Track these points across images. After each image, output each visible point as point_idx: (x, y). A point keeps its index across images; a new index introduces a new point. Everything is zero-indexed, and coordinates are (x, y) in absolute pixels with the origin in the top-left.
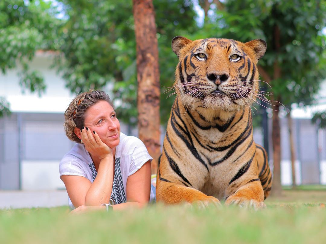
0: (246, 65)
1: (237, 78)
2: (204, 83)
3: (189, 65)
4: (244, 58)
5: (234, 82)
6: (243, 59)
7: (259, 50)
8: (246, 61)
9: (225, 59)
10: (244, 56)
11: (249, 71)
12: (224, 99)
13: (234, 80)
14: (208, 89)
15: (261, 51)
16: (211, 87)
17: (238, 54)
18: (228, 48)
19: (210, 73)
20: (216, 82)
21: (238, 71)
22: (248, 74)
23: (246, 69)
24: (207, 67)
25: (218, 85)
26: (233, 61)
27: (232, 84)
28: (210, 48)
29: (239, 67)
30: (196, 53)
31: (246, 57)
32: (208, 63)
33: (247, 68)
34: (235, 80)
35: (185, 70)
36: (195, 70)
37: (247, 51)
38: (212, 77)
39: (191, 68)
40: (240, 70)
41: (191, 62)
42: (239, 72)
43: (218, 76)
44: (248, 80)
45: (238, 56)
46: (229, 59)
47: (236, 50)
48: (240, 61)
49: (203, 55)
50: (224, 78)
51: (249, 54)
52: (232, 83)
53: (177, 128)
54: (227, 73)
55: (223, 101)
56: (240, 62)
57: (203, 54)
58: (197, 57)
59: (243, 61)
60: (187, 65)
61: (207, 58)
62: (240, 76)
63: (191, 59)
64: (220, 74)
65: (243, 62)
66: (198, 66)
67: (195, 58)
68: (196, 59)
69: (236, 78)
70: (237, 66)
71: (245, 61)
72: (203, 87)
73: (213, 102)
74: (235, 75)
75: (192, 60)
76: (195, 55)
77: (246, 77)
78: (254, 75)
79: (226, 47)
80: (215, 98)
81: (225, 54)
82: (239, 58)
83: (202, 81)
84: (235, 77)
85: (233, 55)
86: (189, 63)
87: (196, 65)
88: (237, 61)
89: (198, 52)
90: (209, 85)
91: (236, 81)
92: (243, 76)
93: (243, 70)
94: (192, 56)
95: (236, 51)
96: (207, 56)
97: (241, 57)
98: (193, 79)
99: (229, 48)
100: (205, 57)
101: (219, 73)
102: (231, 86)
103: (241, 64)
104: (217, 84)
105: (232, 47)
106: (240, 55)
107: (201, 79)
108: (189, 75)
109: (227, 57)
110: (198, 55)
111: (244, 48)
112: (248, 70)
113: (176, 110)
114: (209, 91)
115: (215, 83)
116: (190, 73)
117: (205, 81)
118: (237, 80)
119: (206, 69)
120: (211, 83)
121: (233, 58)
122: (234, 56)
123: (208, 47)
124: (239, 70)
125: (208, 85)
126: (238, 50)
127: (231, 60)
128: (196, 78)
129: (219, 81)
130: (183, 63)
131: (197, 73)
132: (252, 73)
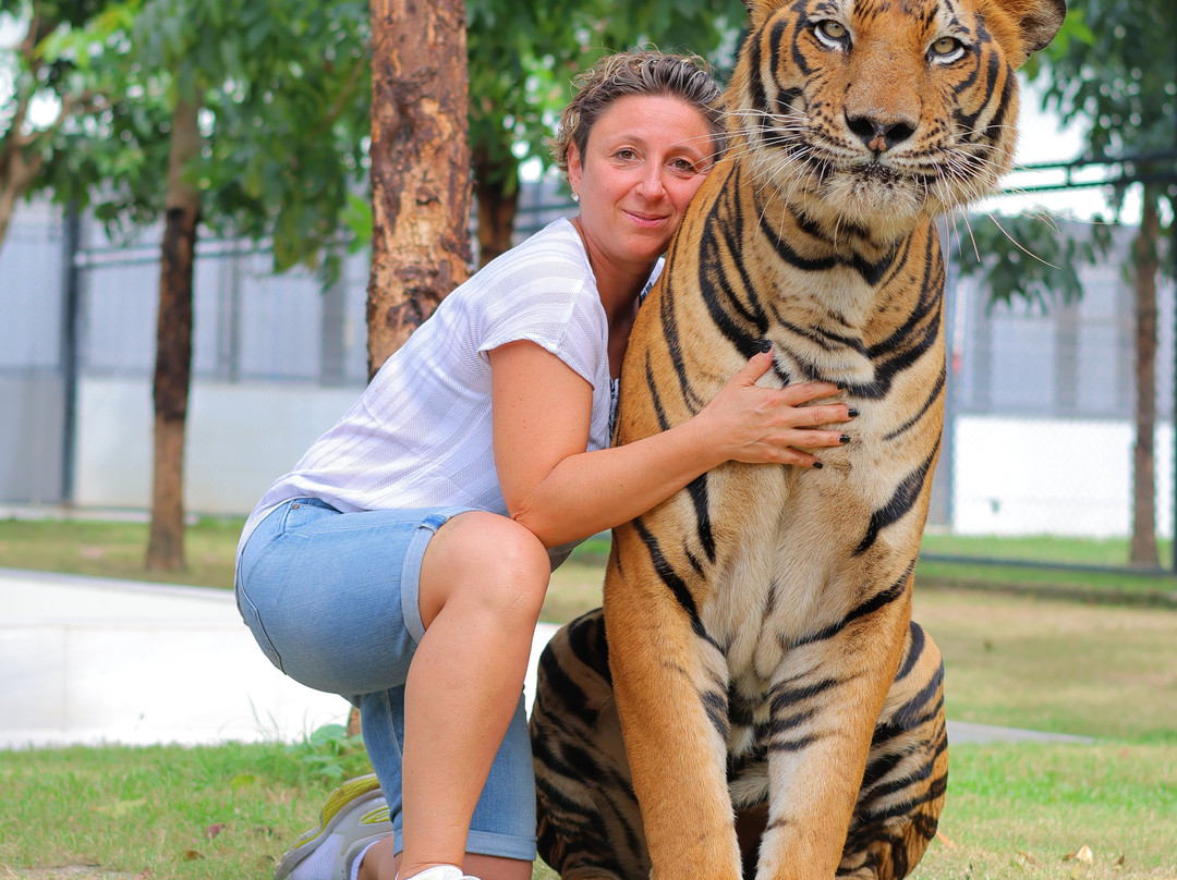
0: (983, 75)
1: (943, 123)
2: (833, 133)
3: (789, 57)
4: (979, 52)
5: (934, 140)
6: (973, 56)
7: (1037, 25)
8: (985, 63)
9: (909, 63)
10: (978, 43)
11: (989, 96)
12: (895, 186)
13: (933, 134)
14: (844, 156)
15: (1042, 29)
16: (854, 153)
17: (959, 36)
18: (925, 20)
19: (854, 112)
20: (873, 143)
21: (950, 98)
22: (984, 106)
23: (978, 89)
24: (849, 85)
25: (877, 153)
26: (937, 60)
27: (927, 147)
28: (867, 13)
29: (956, 83)
30: (814, 19)
31: (985, 47)
32: (853, 67)
33: (985, 85)
34: (937, 130)
35: (774, 69)
36: (807, 79)
37: (995, 23)
38: (862, 126)
39: (795, 68)
40: (958, 96)
41: (795, 48)
42: (956, 101)
43: (881, 127)
44: (982, 125)
45: (957, 44)
46: (926, 57)
47: (955, 22)
48: (961, 64)
49: (837, 27)
50: (900, 131)
51: (1001, 35)
52: (926, 144)
53: (727, 307)
54: (912, 118)
55: (888, 194)
56: (961, 67)
57: (838, 25)
58: (818, 32)
59: (972, 63)
60: (781, 52)
61: (851, 46)
62: (958, 115)
63: (795, 37)
64: (890, 122)
65: (972, 68)
66: (818, 67)
67: (809, 36)
68: (814, 40)
69: (939, 125)
70: (949, 81)
71: (978, 63)
72: (827, 146)
73: (858, 191)
74: (936, 116)
75: (800, 42)
76: (812, 26)
77: (975, 116)
78: (1007, 107)
79: (922, 18)
80: (866, 179)
81: (913, 40)
82: (961, 52)
83: (826, 126)
84: (937, 121)
85: (942, 41)
86: (789, 50)
87: (811, 63)
88: (952, 63)
89: (822, 16)
90: (849, 146)
91: (940, 136)
92: (967, 113)
93: (969, 91)
94: (799, 27)
95: (953, 26)
96: (853, 39)
97: (967, 48)
98: (797, 106)
99: (931, 19)
100: (845, 38)
101: (885, 118)
102: (924, 153)
103: (962, 75)
104: (874, 148)
105: (939, 17)
106: (966, 40)
107: (826, 118)
108: (787, 88)
109: (919, 51)
110: (822, 24)
111: (987, 13)
112: (985, 93)
113: (732, 229)
114: (845, 163)
115: (867, 145)
116: (787, 84)
117: (836, 128)
118: (944, 130)
119: (846, 91)
120: (855, 141)
121: (939, 48)
122: (943, 43)
123: (857, 8)
124: (953, 95)
125: (845, 146)
126: (961, 22)
127: (930, 58)
128: (807, 106)
129: (883, 144)
130: (768, 45)
131: (812, 94)
132: (999, 102)
